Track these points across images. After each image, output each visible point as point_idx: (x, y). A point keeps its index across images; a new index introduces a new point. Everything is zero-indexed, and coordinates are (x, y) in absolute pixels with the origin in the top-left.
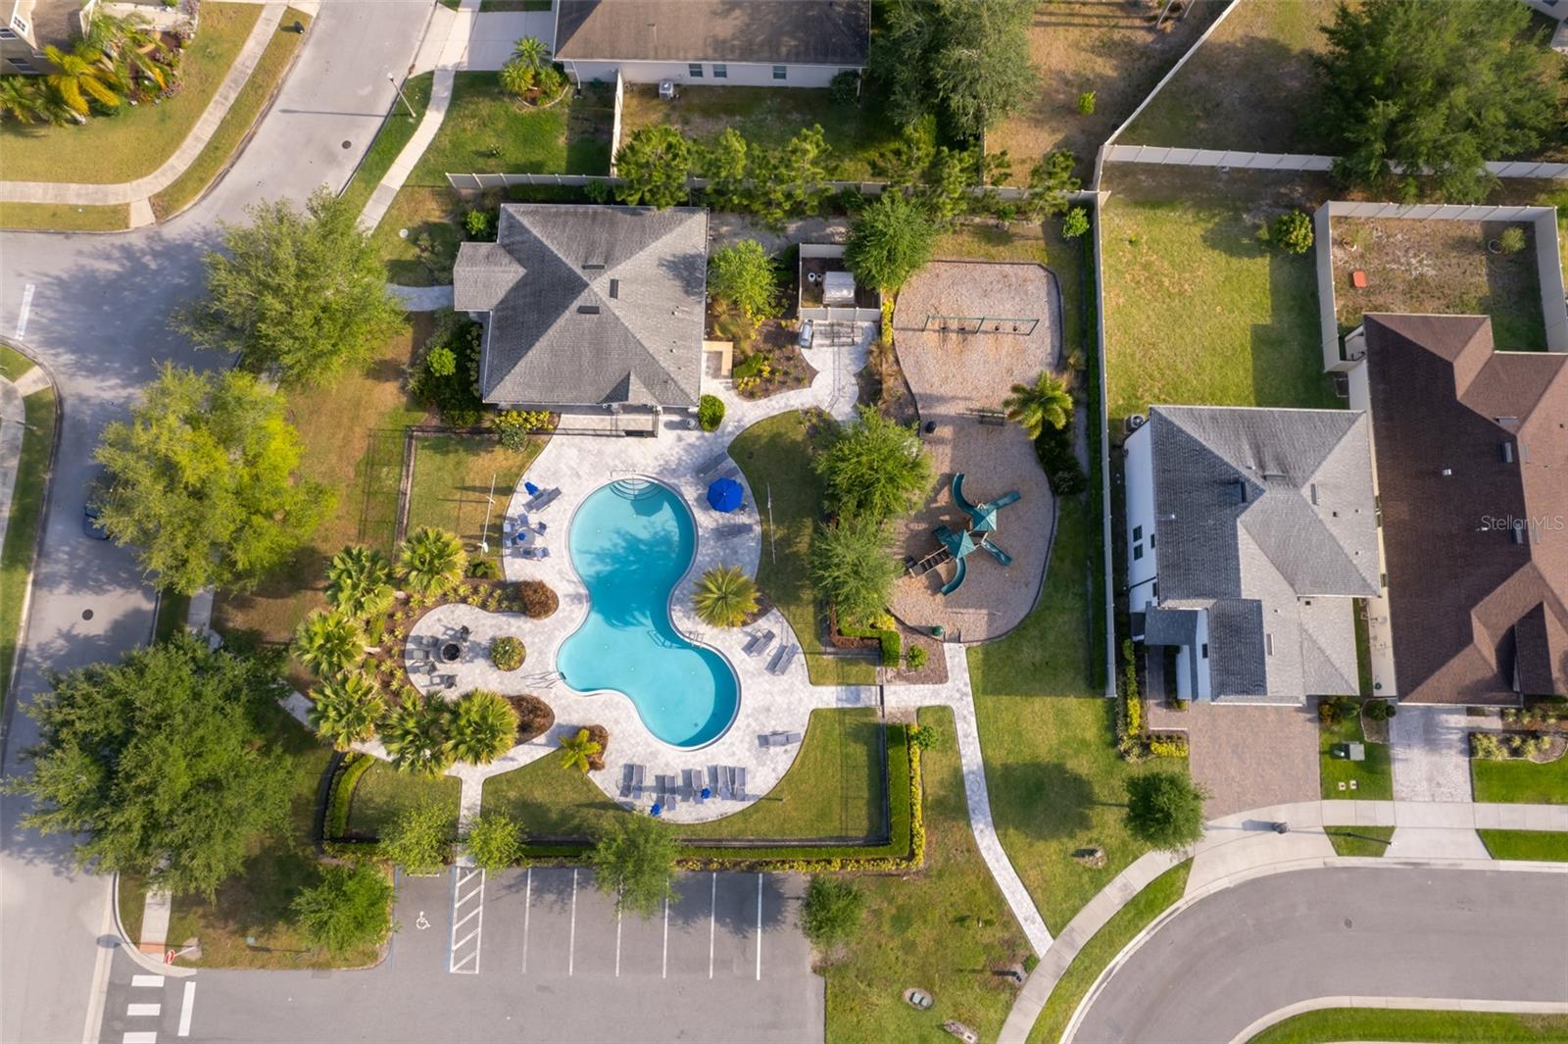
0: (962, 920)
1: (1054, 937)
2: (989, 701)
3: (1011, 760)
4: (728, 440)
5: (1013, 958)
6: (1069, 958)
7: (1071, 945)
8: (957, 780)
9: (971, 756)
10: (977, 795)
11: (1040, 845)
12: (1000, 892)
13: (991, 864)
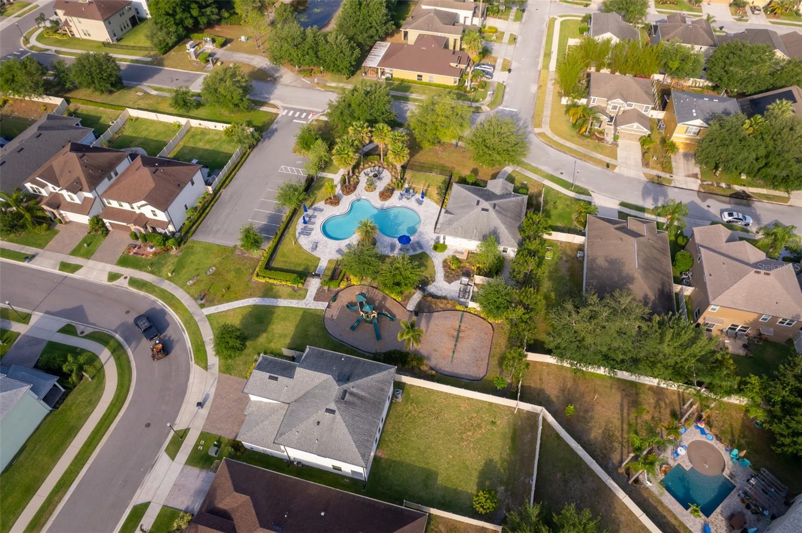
0: (229, 288)
1: (206, 316)
2: (301, 313)
3: (275, 315)
4: (428, 253)
5: (207, 301)
6: (196, 318)
7: (200, 320)
8: (276, 296)
9: (283, 303)
10: (268, 302)
11: (240, 317)
12: (231, 301)
13: (242, 301)
